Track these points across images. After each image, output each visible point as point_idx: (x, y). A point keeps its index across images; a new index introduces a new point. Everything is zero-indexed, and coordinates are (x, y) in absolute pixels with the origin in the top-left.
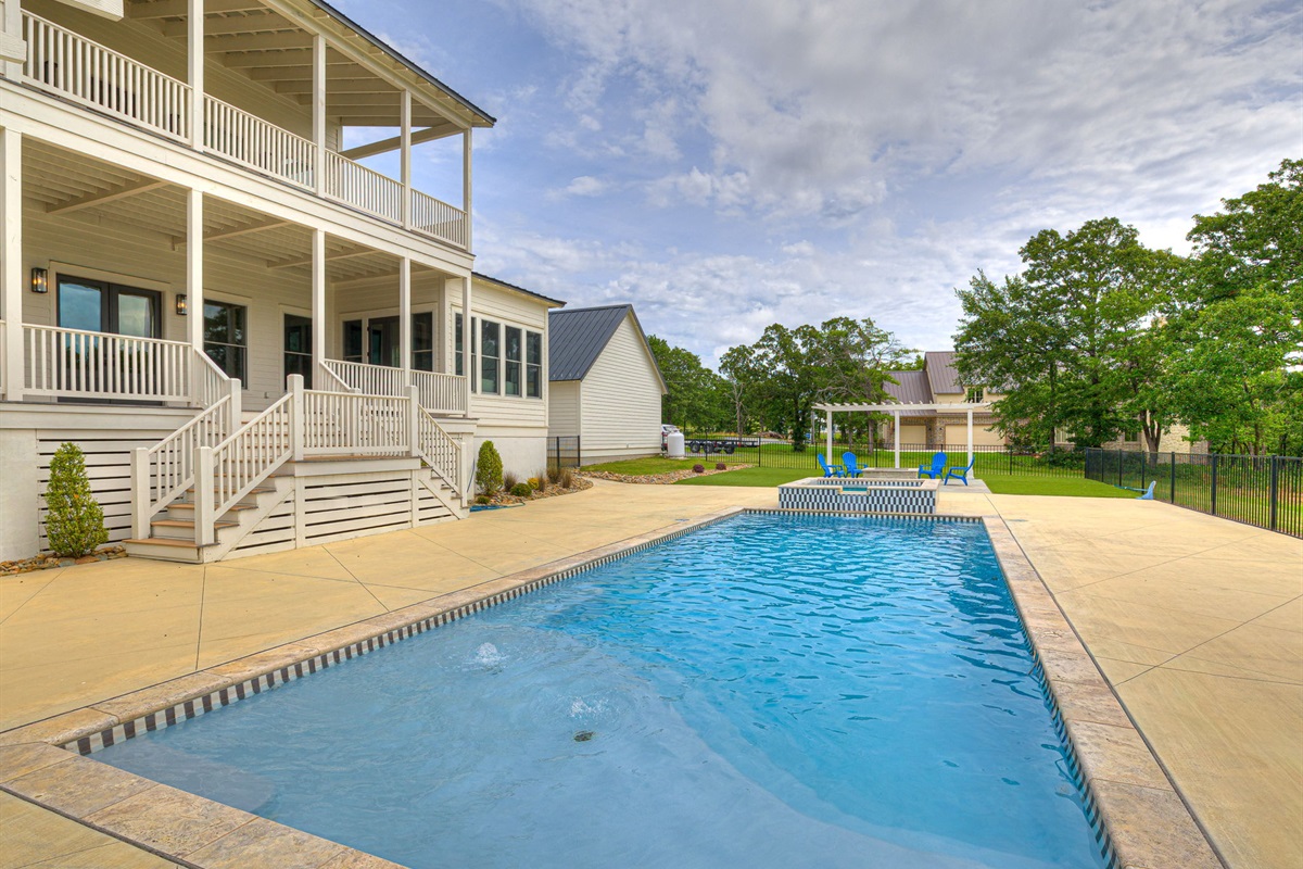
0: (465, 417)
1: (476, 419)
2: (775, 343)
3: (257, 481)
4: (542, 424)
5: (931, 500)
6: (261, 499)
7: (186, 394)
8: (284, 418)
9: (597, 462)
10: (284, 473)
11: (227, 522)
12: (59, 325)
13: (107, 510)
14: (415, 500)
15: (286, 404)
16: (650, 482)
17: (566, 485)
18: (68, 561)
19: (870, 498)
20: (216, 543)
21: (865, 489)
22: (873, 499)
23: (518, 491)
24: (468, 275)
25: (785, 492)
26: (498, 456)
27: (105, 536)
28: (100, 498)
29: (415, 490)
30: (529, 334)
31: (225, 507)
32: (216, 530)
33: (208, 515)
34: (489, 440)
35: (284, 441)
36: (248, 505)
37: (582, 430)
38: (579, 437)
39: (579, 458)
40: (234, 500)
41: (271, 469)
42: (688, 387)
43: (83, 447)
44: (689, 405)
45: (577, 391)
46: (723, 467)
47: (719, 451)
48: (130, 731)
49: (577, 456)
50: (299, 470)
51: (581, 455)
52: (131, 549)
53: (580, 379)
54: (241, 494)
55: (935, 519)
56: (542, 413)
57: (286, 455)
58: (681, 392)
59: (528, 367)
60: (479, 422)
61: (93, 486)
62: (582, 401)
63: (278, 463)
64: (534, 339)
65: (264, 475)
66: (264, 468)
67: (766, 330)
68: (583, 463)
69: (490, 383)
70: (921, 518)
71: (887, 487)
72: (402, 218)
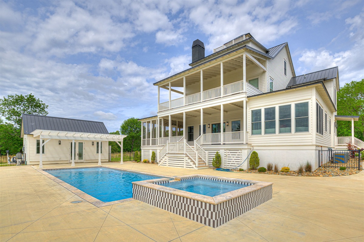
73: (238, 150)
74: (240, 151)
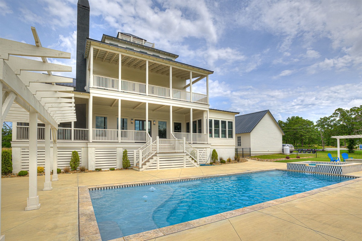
0: (208, 144)
1: (211, 144)
2: (339, 115)
3: (150, 157)
4: (233, 145)
5: (340, 170)
6: (150, 160)
7: (145, 140)
8: (155, 145)
9: (257, 155)
10: (155, 155)
11: (144, 164)
12: (135, 130)
13: (130, 161)
14: (185, 162)
15: (156, 142)
16: (267, 161)
17: (238, 161)
18: (124, 169)
19: (317, 168)
20: (142, 168)
21: (315, 165)
22: (318, 168)
23: (222, 162)
24: (208, 110)
25: (289, 165)
26: (217, 153)
27: (130, 166)
28: (130, 159)
29: (185, 160)
30: (229, 122)
31: (144, 161)
32: (142, 165)
33: (141, 163)
34: (215, 149)
35: (155, 149)
36: (148, 161)
37: (251, 146)
38: (250, 148)
39: (250, 154)
40: (145, 160)
41: (153, 154)
42: (308, 132)
43: (127, 150)
44: (309, 137)
45: (250, 136)
46: (299, 157)
47: (310, 153)
48: (98, 189)
49: (249, 153)
50: (158, 155)
51: (251, 153)
52: (134, 168)
53: (250, 132)
54: (147, 159)
55: (342, 176)
56: (234, 142)
57: (156, 152)
58: (306, 133)
59: (228, 130)
60: (211, 145)
61: (128, 157)
62: (251, 138)
63: (154, 153)
64: (230, 123)
65: (151, 156)
66: (151, 154)
67: (336, 111)
68: (251, 155)
69: (217, 135)
70: (330, 175)
71: (323, 165)
72: (190, 100)
73: (203, 148)
74: (205, 149)
